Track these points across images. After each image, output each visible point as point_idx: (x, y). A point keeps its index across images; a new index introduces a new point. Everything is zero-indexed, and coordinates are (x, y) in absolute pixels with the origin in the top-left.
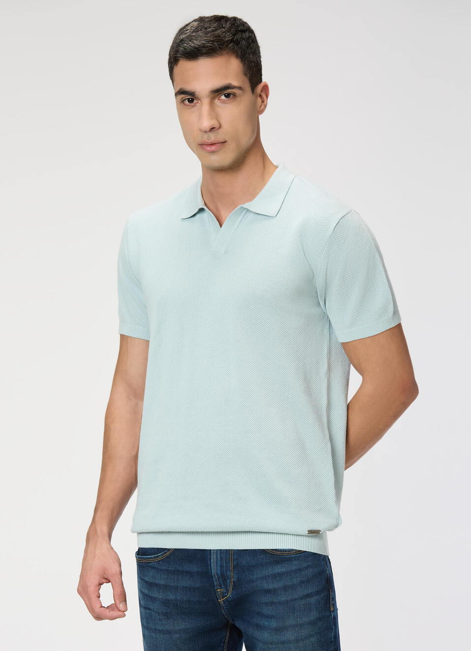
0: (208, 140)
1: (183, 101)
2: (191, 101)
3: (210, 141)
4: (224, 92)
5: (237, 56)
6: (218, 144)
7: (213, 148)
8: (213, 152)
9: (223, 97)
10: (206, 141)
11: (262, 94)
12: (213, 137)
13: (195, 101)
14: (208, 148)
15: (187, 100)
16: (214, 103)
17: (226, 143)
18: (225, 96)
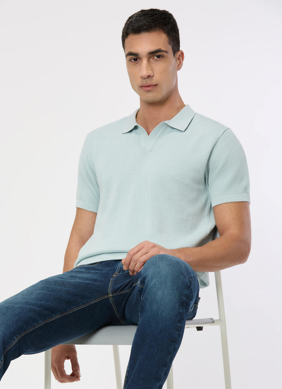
0: (146, 83)
1: (130, 60)
2: (135, 60)
3: (147, 84)
4: (156, 54)
5: (165, 33)
6: (152, 86)
7: (149, 88)
8: (149, 91)
9: (156, 58)
10: (145, 84)
11: (180, 58)
12: (149, 82)
13: (138, 60)
14: (146, 89)
15: (133, 60)
16: (150, 61)
17: (157, 86)
18: (157, 57)
